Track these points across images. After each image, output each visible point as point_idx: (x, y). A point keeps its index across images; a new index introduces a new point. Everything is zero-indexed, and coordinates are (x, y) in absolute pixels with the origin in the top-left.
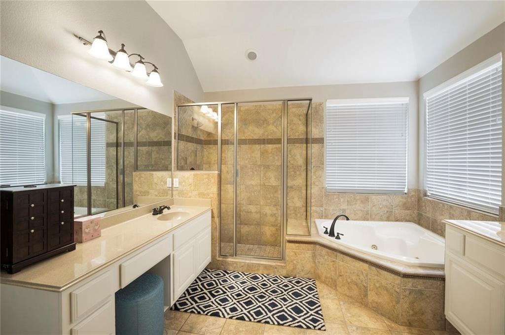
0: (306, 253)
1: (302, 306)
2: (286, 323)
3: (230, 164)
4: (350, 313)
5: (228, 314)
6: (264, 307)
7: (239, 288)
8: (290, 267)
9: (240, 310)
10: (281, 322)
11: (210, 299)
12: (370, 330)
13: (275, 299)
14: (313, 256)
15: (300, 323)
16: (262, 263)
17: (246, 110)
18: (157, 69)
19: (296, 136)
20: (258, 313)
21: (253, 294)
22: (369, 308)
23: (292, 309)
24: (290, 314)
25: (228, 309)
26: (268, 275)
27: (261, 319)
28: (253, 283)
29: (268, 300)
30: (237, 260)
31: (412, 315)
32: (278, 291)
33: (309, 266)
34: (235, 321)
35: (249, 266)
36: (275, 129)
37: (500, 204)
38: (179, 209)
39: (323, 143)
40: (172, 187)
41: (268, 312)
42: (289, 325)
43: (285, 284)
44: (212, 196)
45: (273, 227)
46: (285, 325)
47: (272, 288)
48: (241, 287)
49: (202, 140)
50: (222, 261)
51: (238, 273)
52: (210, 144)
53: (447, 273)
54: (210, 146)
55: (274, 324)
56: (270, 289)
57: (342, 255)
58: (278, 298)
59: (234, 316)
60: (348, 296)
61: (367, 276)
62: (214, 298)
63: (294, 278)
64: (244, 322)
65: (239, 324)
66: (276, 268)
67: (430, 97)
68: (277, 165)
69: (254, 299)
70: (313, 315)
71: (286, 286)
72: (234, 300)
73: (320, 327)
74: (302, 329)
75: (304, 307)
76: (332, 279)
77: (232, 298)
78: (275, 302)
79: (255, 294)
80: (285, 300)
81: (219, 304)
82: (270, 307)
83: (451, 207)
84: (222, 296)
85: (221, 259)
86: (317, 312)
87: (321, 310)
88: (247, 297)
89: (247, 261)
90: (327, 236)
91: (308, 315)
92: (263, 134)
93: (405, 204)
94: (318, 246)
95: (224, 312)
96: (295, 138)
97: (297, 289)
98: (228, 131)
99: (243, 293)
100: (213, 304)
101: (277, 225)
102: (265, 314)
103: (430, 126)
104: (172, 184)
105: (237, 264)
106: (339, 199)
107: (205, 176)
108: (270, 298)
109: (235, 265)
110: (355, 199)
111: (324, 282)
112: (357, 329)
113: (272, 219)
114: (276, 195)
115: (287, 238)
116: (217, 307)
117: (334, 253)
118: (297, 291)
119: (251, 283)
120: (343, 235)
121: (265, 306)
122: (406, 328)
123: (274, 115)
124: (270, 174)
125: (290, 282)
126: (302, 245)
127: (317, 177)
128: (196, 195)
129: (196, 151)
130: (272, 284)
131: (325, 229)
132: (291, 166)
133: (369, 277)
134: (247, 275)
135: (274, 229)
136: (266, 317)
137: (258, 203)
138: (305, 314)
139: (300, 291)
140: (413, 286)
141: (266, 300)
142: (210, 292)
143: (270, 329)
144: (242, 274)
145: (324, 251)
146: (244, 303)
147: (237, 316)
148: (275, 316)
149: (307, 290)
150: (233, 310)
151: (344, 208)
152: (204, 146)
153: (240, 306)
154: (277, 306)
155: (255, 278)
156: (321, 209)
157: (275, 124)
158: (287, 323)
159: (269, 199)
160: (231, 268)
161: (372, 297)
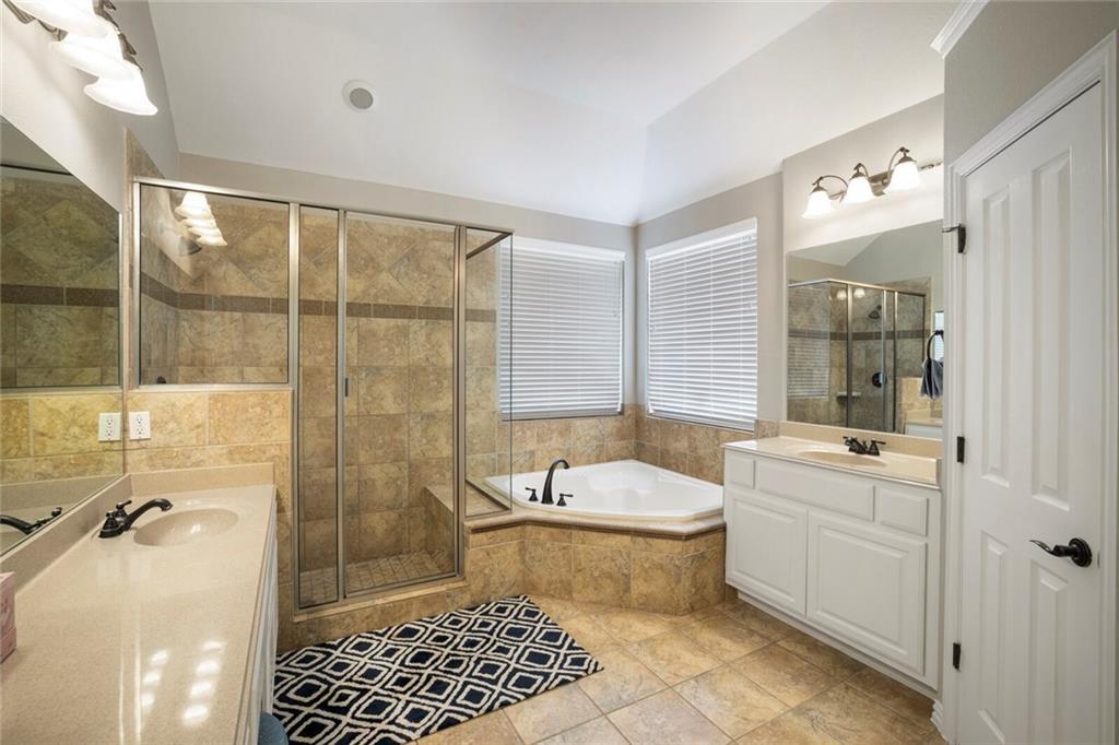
0: (508, 545)
1: (540, 649)
2: (538, 689)
3: (271, 365)
4: (616, 628)
5: (414, 730)
6: (476, 681)
7: (389, 669)
8: (476, 585)
9: (433, 710)
10: (530, 691)
11: (338, 722)
12: (654, 640)
13: (484, 656)
14: (520, 550)
15: (560, 677)
16: (415, 594)
17: (321, 227)
18: (135, 53)
19: (440, 302)
20: (475, 697)
21: (433, 667)
22: (634, 608)
23: (527, 660)
24: (532, 669)
25: (401, 720)
26: (432, 618)
27: (489, 704)
28: (414, 645)
29: (472, 665)
30: (351, 608)
31: (695, 594)
32: (478, 639)
33: (512, 572)
34: (436, 735)
35: (386, 612)
36: (394, 283)
37: (755, 416)
38: (189, 503)
39: (495, 321)
40: (123, 440)
41: (490, 686)
42: (547, 689)
43: (479, 621)
44: (277, 452)
45: (391, 513)
46: (539, 692)
47: (462, 639)
48: (393, 663)
49: (175, 293)
50: (310, 622)
51: (360, 636)
52: (203, 307)
53: (727, 518)
54: (205, 312)
55: (519, 700)
56: (459, 644)
57: (581, 533)
58: (489, 652)
59: (431, 727)
60: (595, 603)
61: (629, 556)
62: (345, 714)
63: (488, 605)
64: (458, 727)
65: (452, 737)
66: (448, 596)
67: (655, 258)
68: (400, 368)
69: (442, 674)
70: (570, 654)
71: (484, 624)
72: (400, 696)
73: (592, 667)
74: (571, 685)
75: (543, 648)
76: (561, 582)
77: (393, 694)
78: (487, 662)
79: (437, 664)
80: (504, 650)
81: (371, 721)
82: (486, 676)
83: (691, 427)
84: (365, 701)
85: (303, 618)
86: (570, 647)
87: (573, 641)
88: (424, 678)
89: (379, 602)
90: (538, 504)
91: (561, 658)
92: (364, 292)
93: (619, 430)
94: (529, 528)
95: (399, 730)
96: (439, 306)
97: (508, 621)
98: (265, 275)
99: (408, 673)
100: (356, 727)
101: (401, 504)
102: (488, 693)
103: (655, 303)
104: (125, 430)
105: (353, 618)
106: (524, 432)
107: (251, 399)
108: (474, 659)
109: (348, 620)
110: (549, 429)
111: (546, 594)
112: (639, 645)
113: (388, 494)
114: (397, 436)
115: (469, 524)
116: (372, 729)
117: (564, 533)
118: (510, 626)
119: (409, 647)
120: (571, 496)
121: (475, 677)
122: (688, 616)
123: (393, 250)
124: (381, 387)
125: (486, 614)
126: (499, 532)
127: (483, 391)
128: (221, 455)
129: (166, 326)
130: (456, 632)
131: (531, 492)
132: (431, 369)
133: (632, 556)
134: (386, 633)
135: (393, 515)
136: (494, 696)
137: (353, 460)
138: (556, 659)
139: (516, 624)
140: (696, 551)
141: (468, 666)
142: (324, 706)
143: (518, 713)
144: (369, 635)
145: (544, 533)
146: (427, 691)
147: (436, 722)
148: (509, 686)
149: (526, 618)
150: (417, 715)
151: (532, 448)
152: (180, 311)
153: (423, 701)
154: (499, 667)
155: (409, 633)
156: (493, 455)
157: (395, 272)
158: (540, 686)
159: (381, 448)
160: (337, 633)
161: (639, 587)
